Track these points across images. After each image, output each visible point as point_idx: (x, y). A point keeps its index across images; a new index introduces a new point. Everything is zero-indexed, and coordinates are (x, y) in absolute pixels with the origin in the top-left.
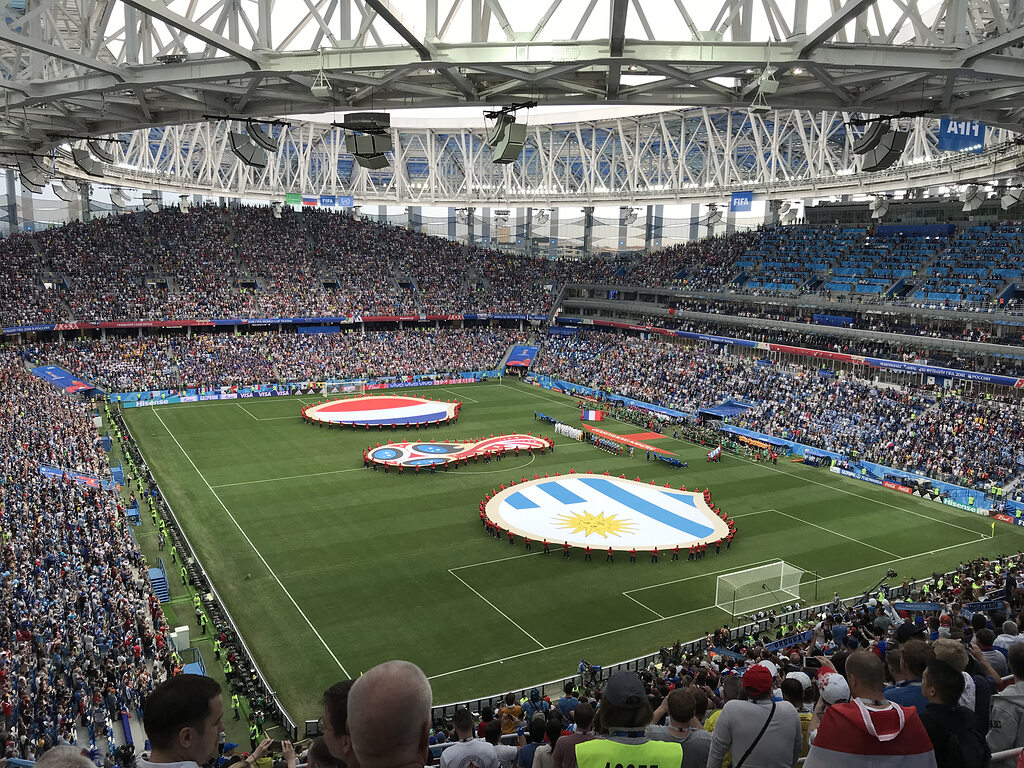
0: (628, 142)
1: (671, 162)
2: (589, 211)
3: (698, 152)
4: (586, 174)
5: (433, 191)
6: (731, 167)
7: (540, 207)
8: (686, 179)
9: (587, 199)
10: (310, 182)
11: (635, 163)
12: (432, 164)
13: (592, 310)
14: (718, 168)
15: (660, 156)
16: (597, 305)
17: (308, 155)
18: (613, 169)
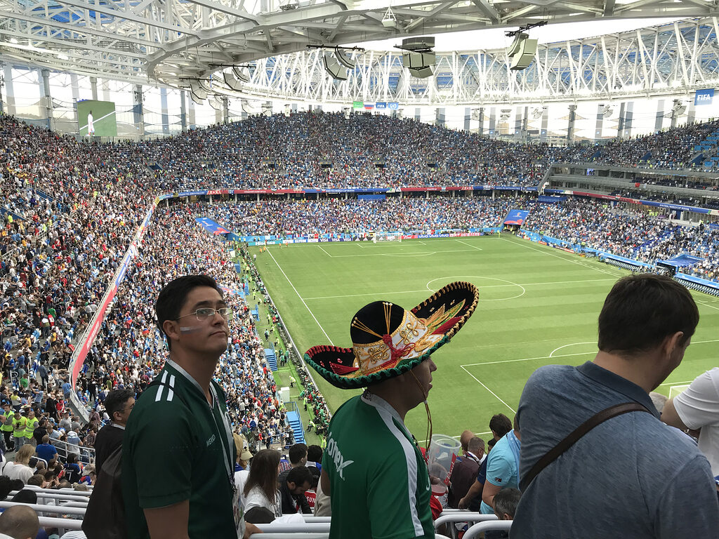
0: (609, 54)
1: (644, 68)
2: (573, 108)
3: (668, 59)
4: (573, 79)
5: (455, 97)
6: (696, 69)
7: (535, 106)
8: (656, 81)
9: (573, 99)
10: (369, 93)
11: (613, 70)
12: (456, 78)
13: (572, 183)
14: (685, 71)
15: (635, 64)
16: (577, 180)
17: (369, 74)
18: (595, 75)
